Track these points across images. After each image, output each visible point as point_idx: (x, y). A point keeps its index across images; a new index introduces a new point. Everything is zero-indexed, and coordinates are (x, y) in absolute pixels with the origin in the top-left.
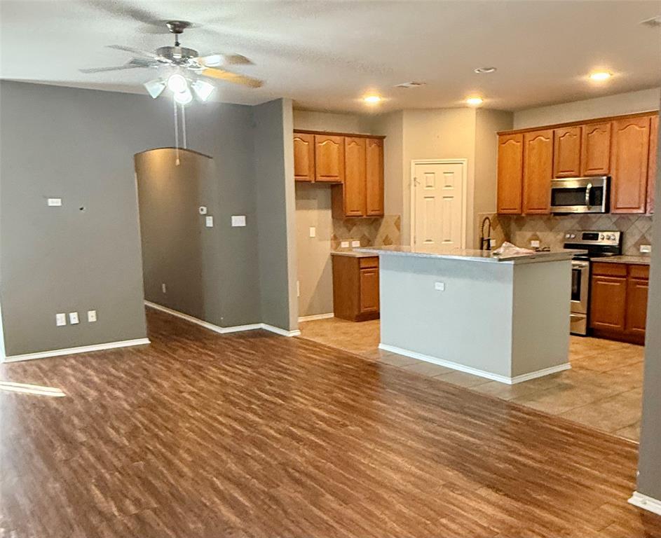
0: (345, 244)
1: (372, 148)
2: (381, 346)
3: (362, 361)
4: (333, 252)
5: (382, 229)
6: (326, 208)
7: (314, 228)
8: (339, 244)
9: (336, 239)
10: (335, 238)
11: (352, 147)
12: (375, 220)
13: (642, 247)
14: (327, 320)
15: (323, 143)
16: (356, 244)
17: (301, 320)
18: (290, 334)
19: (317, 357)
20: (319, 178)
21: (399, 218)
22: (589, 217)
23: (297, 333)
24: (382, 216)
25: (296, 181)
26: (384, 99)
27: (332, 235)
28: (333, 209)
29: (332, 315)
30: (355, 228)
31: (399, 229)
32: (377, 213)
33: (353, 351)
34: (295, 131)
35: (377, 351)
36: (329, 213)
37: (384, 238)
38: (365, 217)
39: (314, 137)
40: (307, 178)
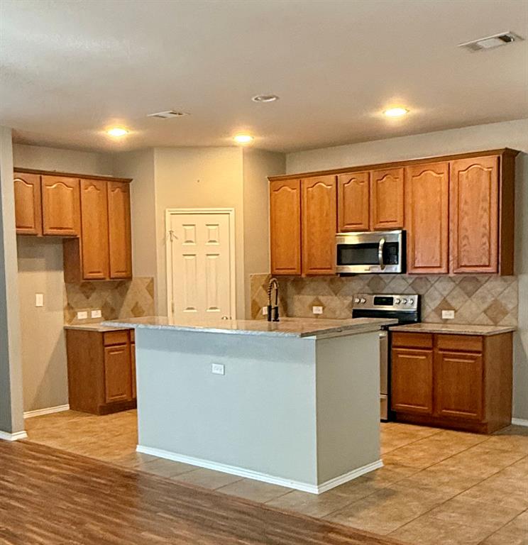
0: (82, 315)
1: (115, 194)
2: (140, 449)
3: (116, 472)
4: (67, 325)
5: (129, 295)
6: (57, 269)
7: (41, 296)
8: (75, 315)
9: (71, 309)
10: (69, 307)
11: (90, 193)
12: (121, 283)
13: (444, 312)
14: (62, 414)
15: (51, 185)
16: (97, 314)
17: (27, 415)
18: (13, 438)
19: (54, 470)
20: (48, 231)
21: (152, 280)
22: (381, 279)
23: (22, 435)
24: (130, 278)
25: (17, 235)
26: (132, 133)
27: (66, 303)
28: (65, 269)
29: (67, 407)
30: (94, 295)
31: (152, 296)
32: (124, 274)
33: (102, 457)
34: (16, 170)
35: (134, 456)
36: (61, 274)
37: (132, 306)
38: (108, 279)
39: (41, 178)
40: (32, 231)
